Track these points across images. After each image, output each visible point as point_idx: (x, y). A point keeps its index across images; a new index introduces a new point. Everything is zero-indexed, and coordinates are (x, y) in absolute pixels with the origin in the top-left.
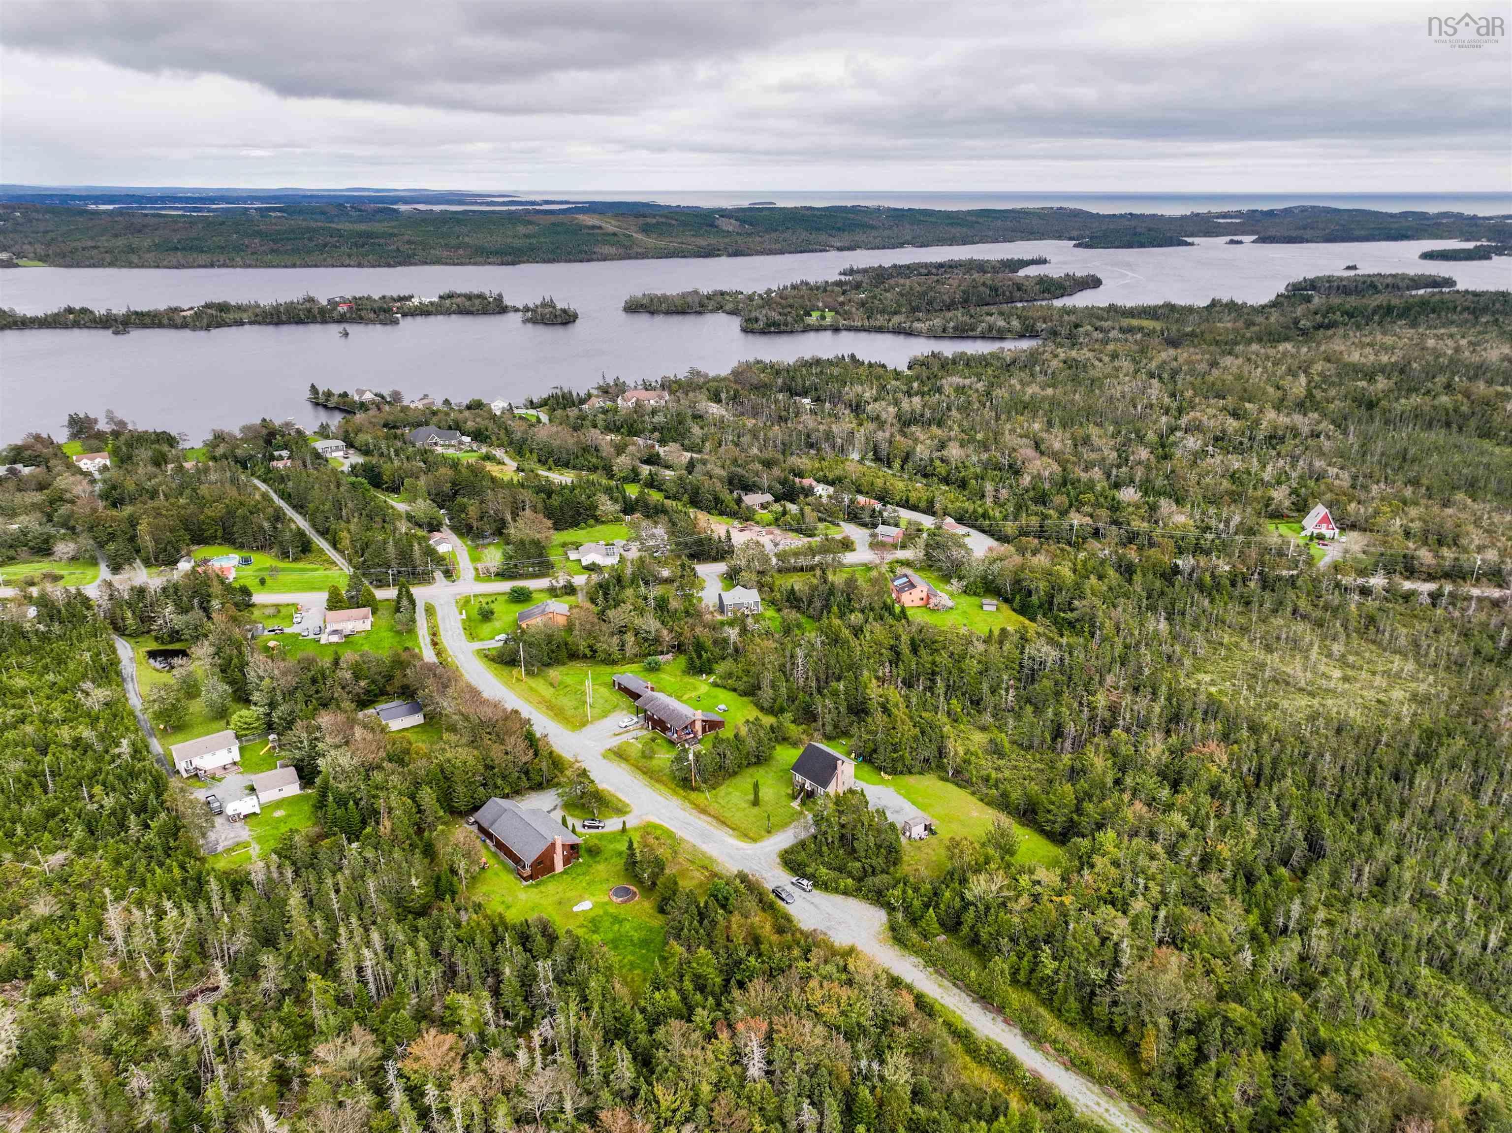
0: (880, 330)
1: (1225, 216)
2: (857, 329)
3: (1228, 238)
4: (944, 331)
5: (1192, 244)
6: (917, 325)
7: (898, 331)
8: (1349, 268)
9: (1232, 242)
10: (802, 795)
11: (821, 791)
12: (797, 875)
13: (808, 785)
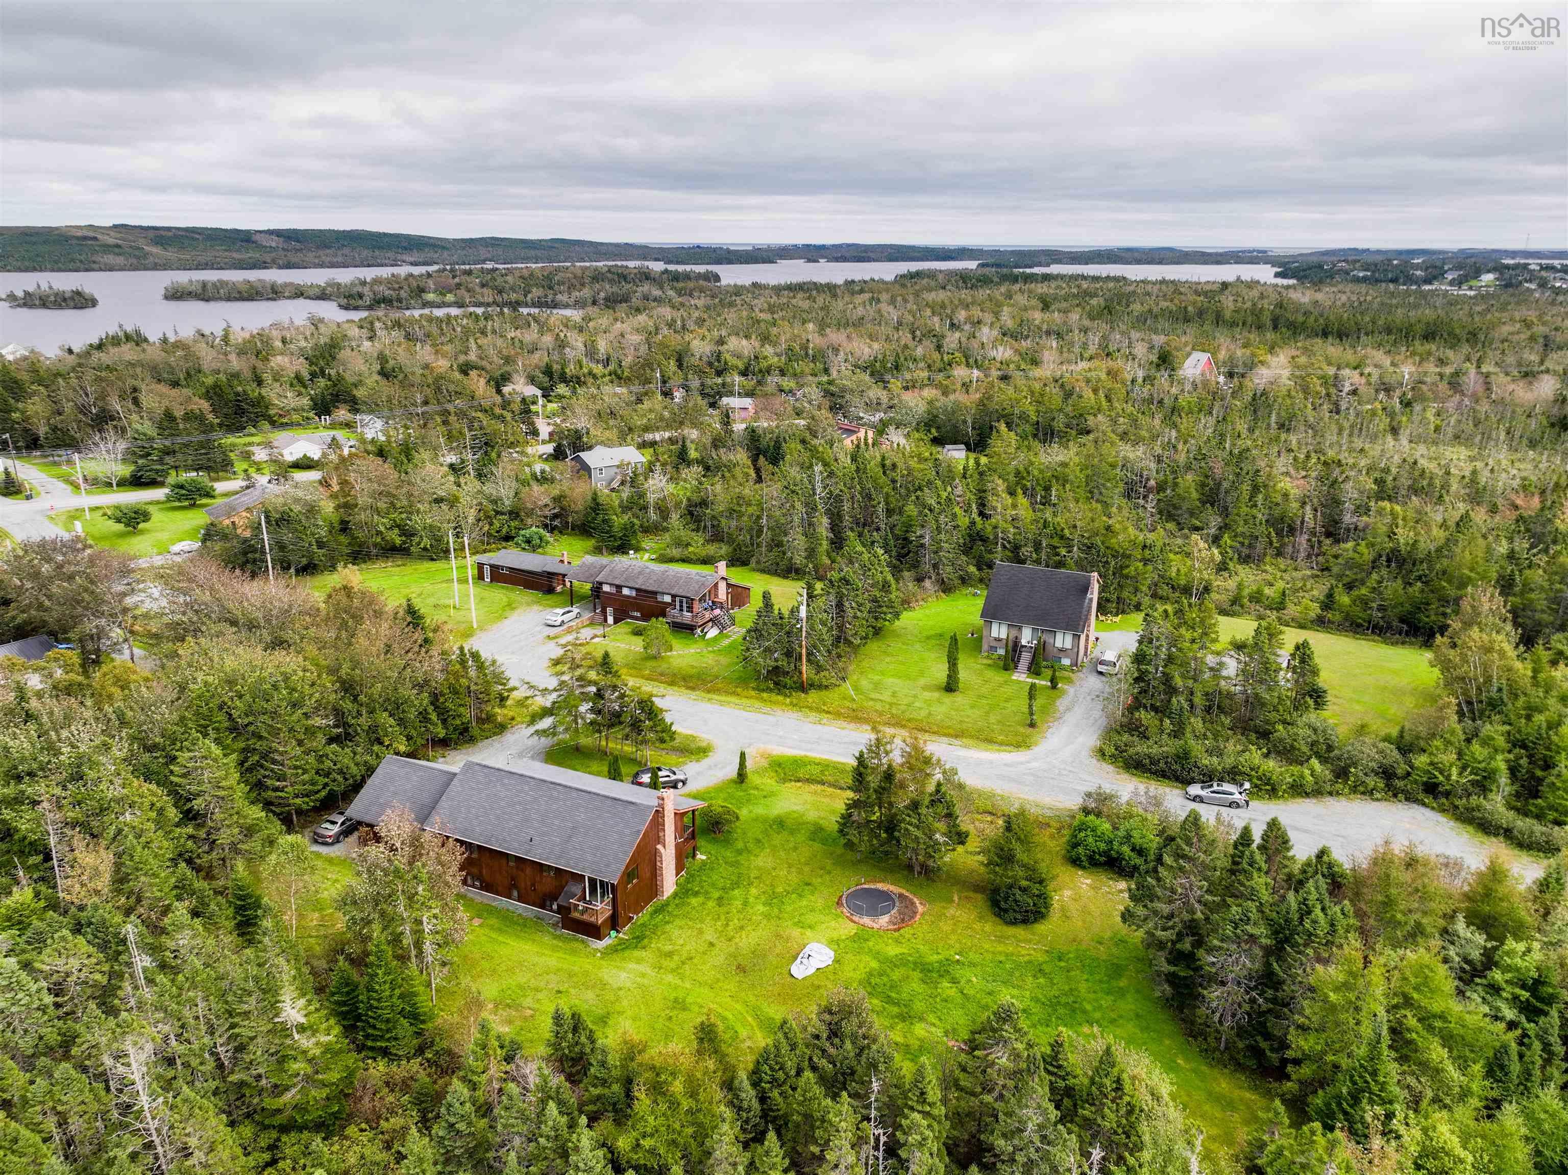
10: (1026, 658)
11: (1063, 640)
12: (1190, 782)
13: (1027, 637)
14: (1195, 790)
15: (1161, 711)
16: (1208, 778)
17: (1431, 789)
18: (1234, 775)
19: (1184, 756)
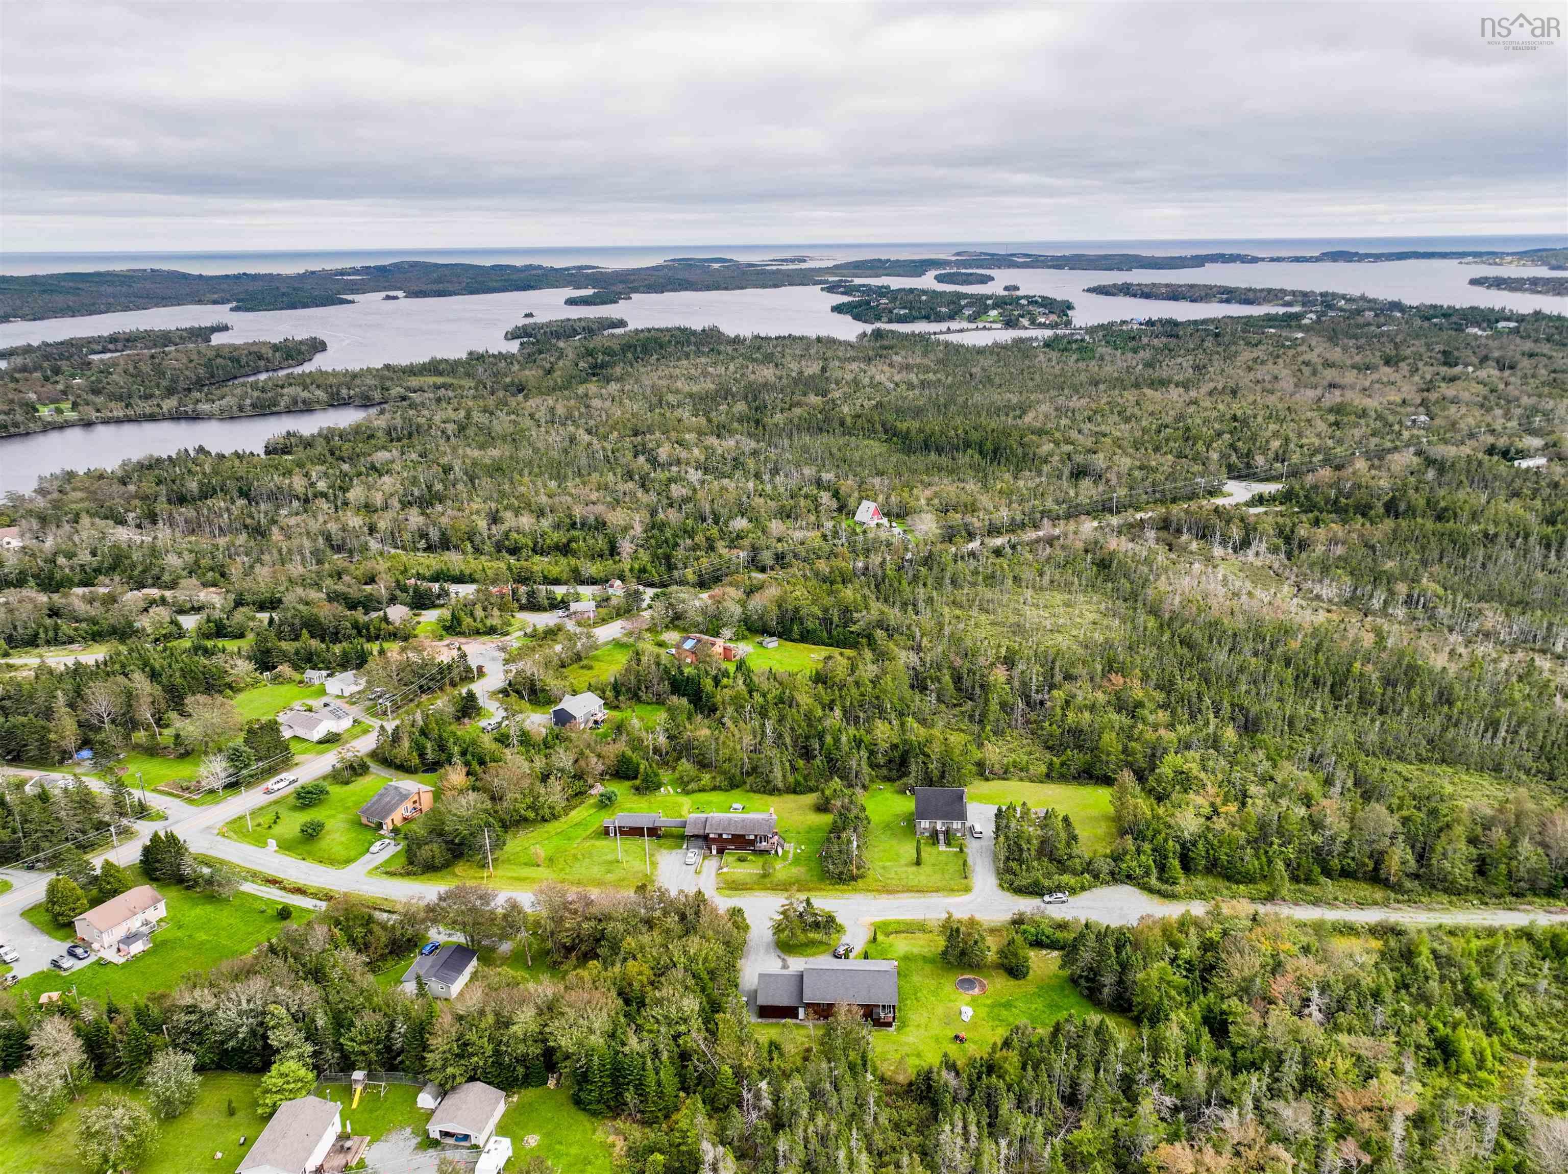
0: (152, 418)
1: (342, 272)
2: (118, 421)
3: (383, 294)
4: (241, 409)
5: (353, 302)
6: (204, 407)
7: (177, 417)
8: (527, 316)
9: (388, 298)
10: (941, 837)
11: (956, 825)
12: (1043, 895)
13: (940, 825)
14: (1047, 898)
15: (1020, 861)
16: (1050, 892)
17: (1129, 877)
18: (1059, 888)
19: (1036, 883)
